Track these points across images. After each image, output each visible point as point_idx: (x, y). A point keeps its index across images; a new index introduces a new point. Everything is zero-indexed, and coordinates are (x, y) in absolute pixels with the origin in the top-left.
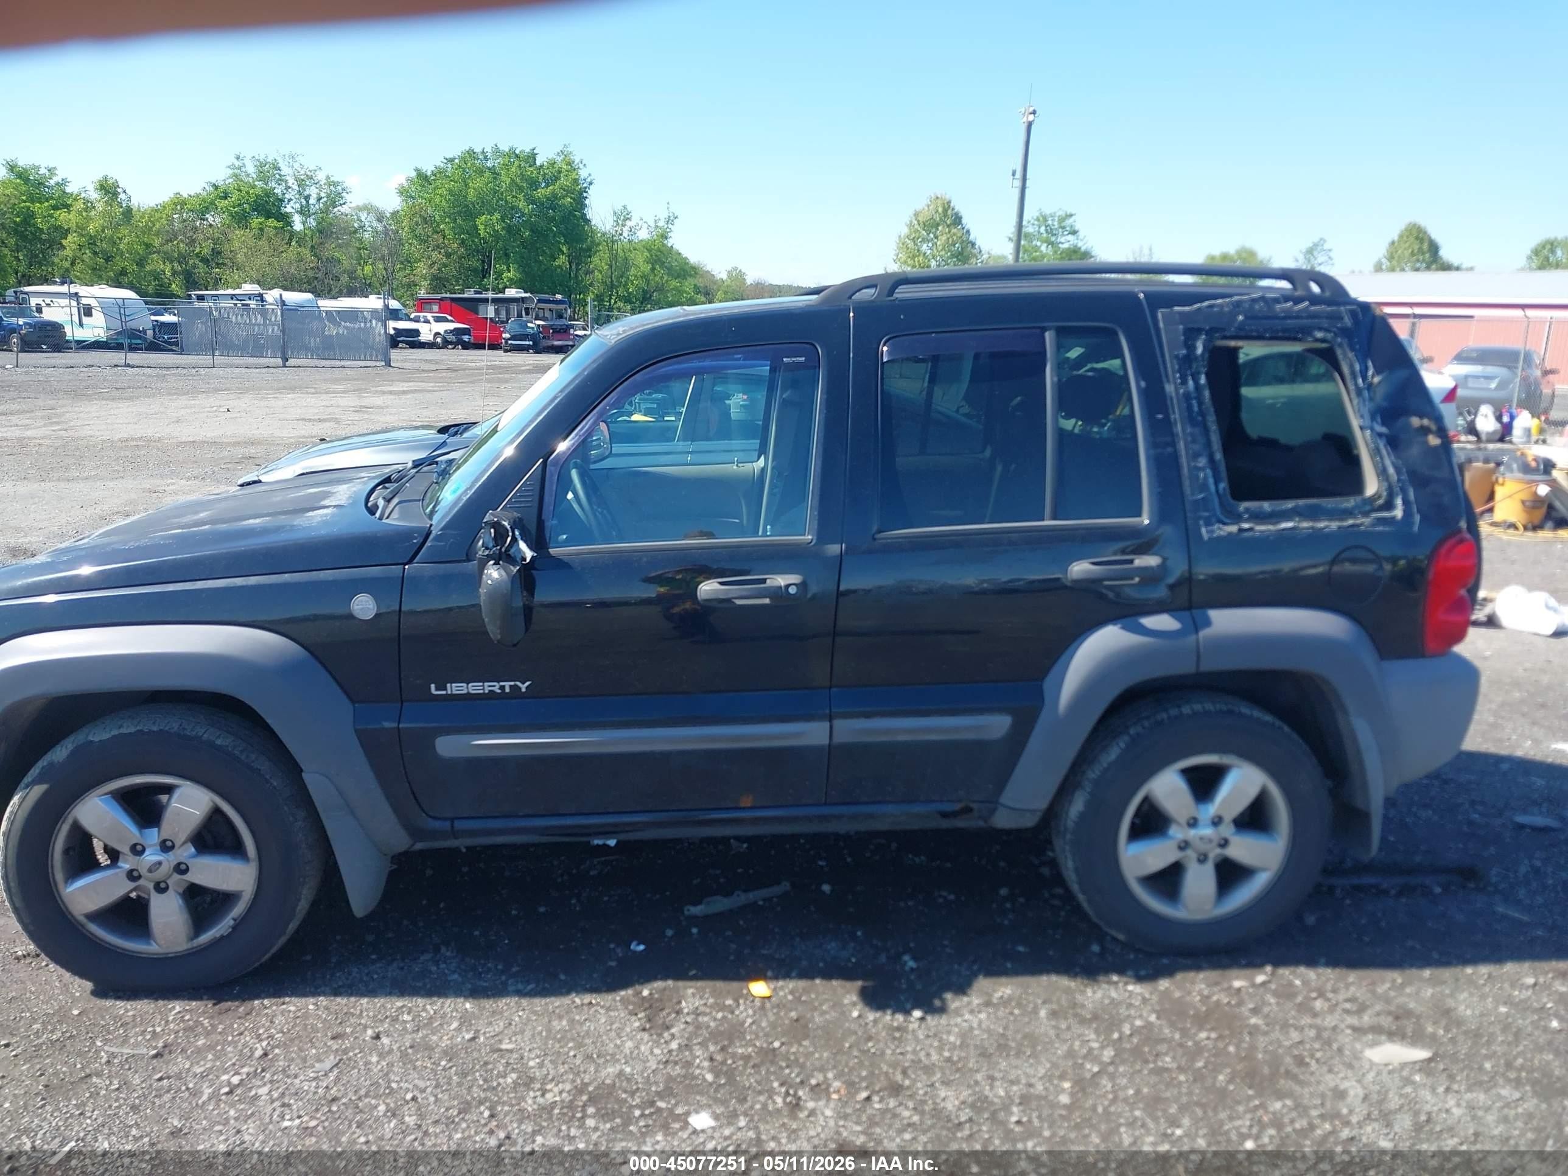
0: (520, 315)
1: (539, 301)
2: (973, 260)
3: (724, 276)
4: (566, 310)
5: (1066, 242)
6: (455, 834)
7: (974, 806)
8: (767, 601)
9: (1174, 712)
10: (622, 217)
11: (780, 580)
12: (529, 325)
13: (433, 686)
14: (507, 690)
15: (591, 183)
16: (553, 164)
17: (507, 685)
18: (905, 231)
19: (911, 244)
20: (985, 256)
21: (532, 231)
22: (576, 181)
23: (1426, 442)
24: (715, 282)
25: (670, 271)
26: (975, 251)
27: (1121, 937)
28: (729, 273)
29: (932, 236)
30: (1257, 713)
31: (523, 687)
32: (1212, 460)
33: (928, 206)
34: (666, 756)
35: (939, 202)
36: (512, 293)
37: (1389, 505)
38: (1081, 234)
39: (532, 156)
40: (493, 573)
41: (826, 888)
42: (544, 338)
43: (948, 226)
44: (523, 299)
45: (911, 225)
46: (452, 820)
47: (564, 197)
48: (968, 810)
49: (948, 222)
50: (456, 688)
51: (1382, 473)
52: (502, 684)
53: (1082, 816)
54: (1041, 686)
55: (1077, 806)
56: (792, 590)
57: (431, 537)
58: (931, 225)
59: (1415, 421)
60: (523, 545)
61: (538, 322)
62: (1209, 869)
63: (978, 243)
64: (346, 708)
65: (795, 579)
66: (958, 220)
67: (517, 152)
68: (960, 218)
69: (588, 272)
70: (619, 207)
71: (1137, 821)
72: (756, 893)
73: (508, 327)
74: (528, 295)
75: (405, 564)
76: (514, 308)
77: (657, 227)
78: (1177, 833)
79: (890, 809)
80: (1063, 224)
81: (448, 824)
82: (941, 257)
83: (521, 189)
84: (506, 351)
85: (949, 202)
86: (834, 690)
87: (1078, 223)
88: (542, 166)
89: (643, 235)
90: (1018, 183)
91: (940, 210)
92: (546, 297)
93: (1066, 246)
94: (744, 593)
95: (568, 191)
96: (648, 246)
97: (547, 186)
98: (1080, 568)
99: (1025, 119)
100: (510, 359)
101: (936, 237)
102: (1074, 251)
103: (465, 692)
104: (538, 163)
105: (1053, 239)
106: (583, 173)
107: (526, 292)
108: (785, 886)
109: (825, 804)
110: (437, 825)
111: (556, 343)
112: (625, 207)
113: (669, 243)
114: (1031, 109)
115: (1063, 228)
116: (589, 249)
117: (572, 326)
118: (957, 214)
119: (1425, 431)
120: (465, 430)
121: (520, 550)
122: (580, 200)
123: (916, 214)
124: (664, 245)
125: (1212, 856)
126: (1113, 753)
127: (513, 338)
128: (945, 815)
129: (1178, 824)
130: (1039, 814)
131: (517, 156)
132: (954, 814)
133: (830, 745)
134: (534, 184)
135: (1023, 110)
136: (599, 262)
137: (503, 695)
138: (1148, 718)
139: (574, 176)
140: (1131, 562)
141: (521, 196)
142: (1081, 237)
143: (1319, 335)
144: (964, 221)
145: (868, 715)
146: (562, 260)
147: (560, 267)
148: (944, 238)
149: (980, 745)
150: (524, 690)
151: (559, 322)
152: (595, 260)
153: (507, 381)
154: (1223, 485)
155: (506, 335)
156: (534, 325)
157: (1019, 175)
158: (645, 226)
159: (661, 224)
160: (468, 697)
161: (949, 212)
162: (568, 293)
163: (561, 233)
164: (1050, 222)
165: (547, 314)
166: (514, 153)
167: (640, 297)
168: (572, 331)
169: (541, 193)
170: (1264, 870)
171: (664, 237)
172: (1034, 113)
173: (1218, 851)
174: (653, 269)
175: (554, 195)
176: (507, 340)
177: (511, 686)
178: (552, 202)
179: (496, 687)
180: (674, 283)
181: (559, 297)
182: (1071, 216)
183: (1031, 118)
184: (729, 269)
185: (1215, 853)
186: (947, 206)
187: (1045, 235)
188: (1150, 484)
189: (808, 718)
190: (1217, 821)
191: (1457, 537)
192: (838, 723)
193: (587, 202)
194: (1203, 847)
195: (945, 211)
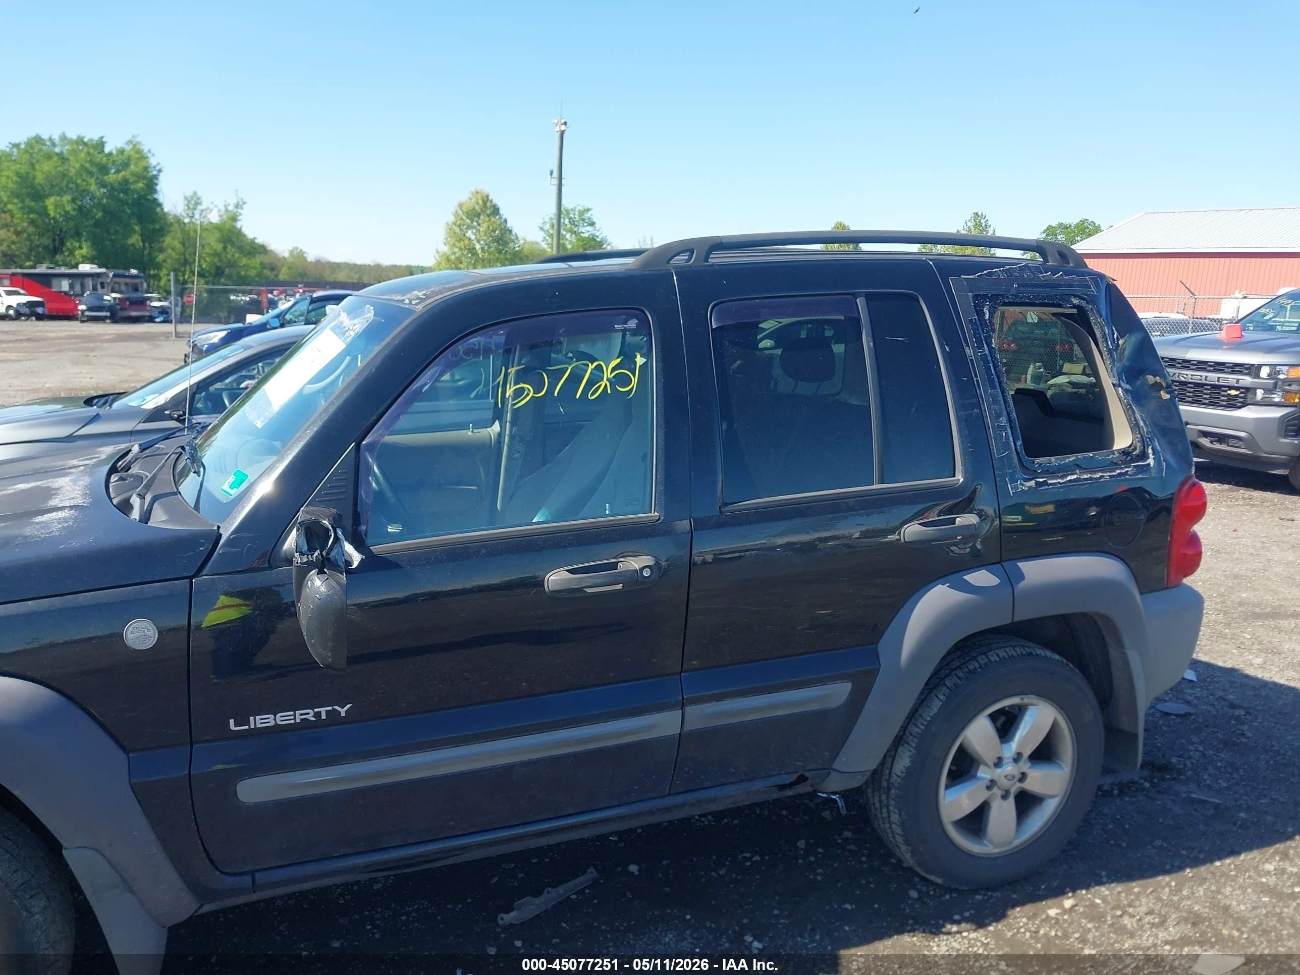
0: (95, 288)
1: (114, 276)
2: (511, 245)
3: (286, 255)
4: (142, 283)
5: (586, 231)
6: (255, 888)
7: (807, 774)
8: (620, 586)
9: (983, 660)
10: (193, 202)
11: (634, 563)
12: (106, 297)
13: (232, 721)
14: (324, 717)
15: (160, 171)
16: (122, 151)
17: (323, 710)
18: (451, 219)
19: (457, 230)
20: (522, 242)
21: (104, 211)
22: (146, 169)
23: (1160, 397)
24: (279, 259)
25: (241, 249)
26: (513, 238)
27: (939, 881)
28: (291, 252)
29: (475, 224)
30: (1049, 653)
31: (343, 712)
32: (1010, 420)
33: (470, 199)
34: (508, 769)
35: (479, 196)
36: (85, 268)
37: (1144, 456)
38: (597, 226)
39: (101, 144)
40: (317, 584)
41: (633, 868)
42: (121, 309)
43: (488, 216)
44: (98, 275)
45: (456, 214)
46: (253, 873)
47: (136, 182)
48: (802, 779)
49: (488, 212)
50: (260, 721)
51: (1134, 427)
52: (316, 710)
53: (909, 771)
54: (876, 649)
55: (903, 762)
56: (647, 573)
57: (222, 542)
58: (473, 215)
59: (1151, 379)
60: (349, 548)
61: (114, 295)
62: (1011, 802)
63: (515, 231)
64: (119, 759)
65: (648, 561)
66: (496, 211)
67: (86, 140)
68: (498, 209)
69: (162, 250)
70: (189, 193)
71: (954, 768)
72: (565, 886)
73: (84, 299)
74: (103, 270)
75: (191, 578)
76: (89, 283)
77: (227, 211)
78: (984, 774)
79: (731, 790)
80: (582, 217)
81: (248, 878)
82: (485, 241)
83: (91, 174)
84: (82, 322)
85: (487, 196)
86: (683, 674)
87: (594, 215)
88: (110, 154)
89: (214, 218)
90: (555, 181)
91: (480, 202)
92: (121, 272)
93: (586, 235)
94: (599, 581)
95: (139, 177)
96: (217, 228)
97: (118, 172)
98: (913, 530)
99: (558, 129)
100: (88, 329)
101: (479, 225)
102: (593, 239)
103: (272, 723)
104: (107, 150)
105: (575, 229)
106: (153, 161)
107: (100, 267)
108: (592, 873)
109: (669, 794)
110: (229, 881)
111: (134, 314)
112: (195, 193)
113: (238, 225)
114: (563, 121)
115: (583, 220)
116: (162, 229)
117: (150, 299)
118: (495, 206)
119: (1157, 387)
120: (113, 401)
121: (343, 553)
122: (151, 184)
123: (460, 205)
124: (234, 227)
125: (1013, 791)
126: (935, 706)
127: (90, 309)
128: (782, 787)
129: (987, 765)
130: (869, 774)
131: (85, 144)
132: (791, 785)
133: (680, 734)
134: (104, 169)
135: (556, 121)
136: (171, 241)
137: (318, 722)
138: (960, 667)
139: (144, 163)
140: (953, 521)
141: (93, 181)
142: (597, 228)
143: (1076, 302)
144: (501, 212)
145: (719, 698)
146: (135, 240)
147: (133, 245)
148: (485, 225)
149: (821, 715)
150: (343, 714)
151: (135, 295)
152: (168, 240)
153: (93, 350)
154: (1019, 443)
155: (82, 307)
156: (110, 298)
157: (555, 174)
158: (216, 210)
159: (231, 208)
160: (277, 729)
161: (488, 204)
162: (142, 268)
163: (134, 214)
164: (572, 216)
165: (123, 288)
166: (82, 140)
167: (213, 271)
168: (148, 303)
169: (112, 177)
170: (1053, 797)
171: (234, 219)
172: (565, 123)
173: (1019, 785)
174: (225, 248)
175: (126, 181)
176: (83, 312)
177: (327, 711)
178: (124, 186)
179: (310, 715)
180: (244, 261)
181: (134, 271)
182: (588, 210)
183: (563, 128)
184: (291, 248)
185: (1015, 788)
186: (486, 199)
187: (569, 226)
188: (962, 443)
189: (660, 709)
190: (1017, 758)
191: (1191, 482)
192: (690, 710)
193: (158, 188)
194: (1005, 783)
195: (485, 203)
